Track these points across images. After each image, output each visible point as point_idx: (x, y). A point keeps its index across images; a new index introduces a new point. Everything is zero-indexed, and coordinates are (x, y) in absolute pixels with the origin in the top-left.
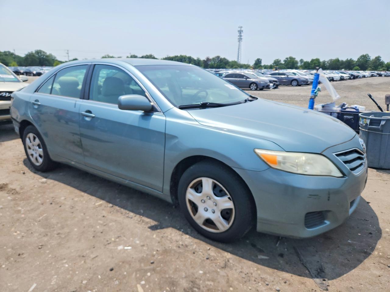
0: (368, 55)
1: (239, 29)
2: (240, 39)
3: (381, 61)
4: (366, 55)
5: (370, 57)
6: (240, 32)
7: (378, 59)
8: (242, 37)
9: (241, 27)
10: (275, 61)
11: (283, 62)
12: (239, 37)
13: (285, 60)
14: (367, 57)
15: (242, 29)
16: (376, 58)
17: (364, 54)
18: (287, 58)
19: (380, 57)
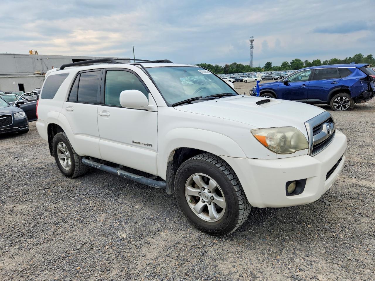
0: (361, 54)
1: (251, 39)
2: (252, 47)
3: (373, 59)
4: (359, 55)
5: (363, 56)
6: (252, 41)
7: (370, 57)
8: (253, 46)
9: (252, 37)
10: (283, 63)
11: (289, 64)
12: (251, 46)
13: (291, 62)
14: (360, 56)
15: (253, 39)
16: (368, 56)
17: (358, 54)
18: (293, 61)
19: (372, 56)
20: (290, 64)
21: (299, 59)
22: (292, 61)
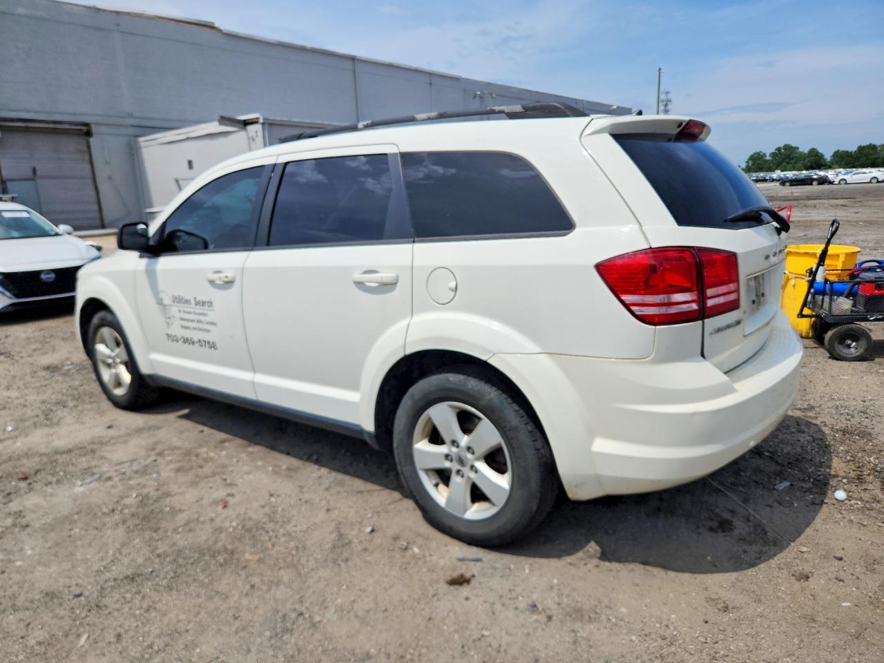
20: (770, 158)
21: (793, 146)
22: (776, 149)
